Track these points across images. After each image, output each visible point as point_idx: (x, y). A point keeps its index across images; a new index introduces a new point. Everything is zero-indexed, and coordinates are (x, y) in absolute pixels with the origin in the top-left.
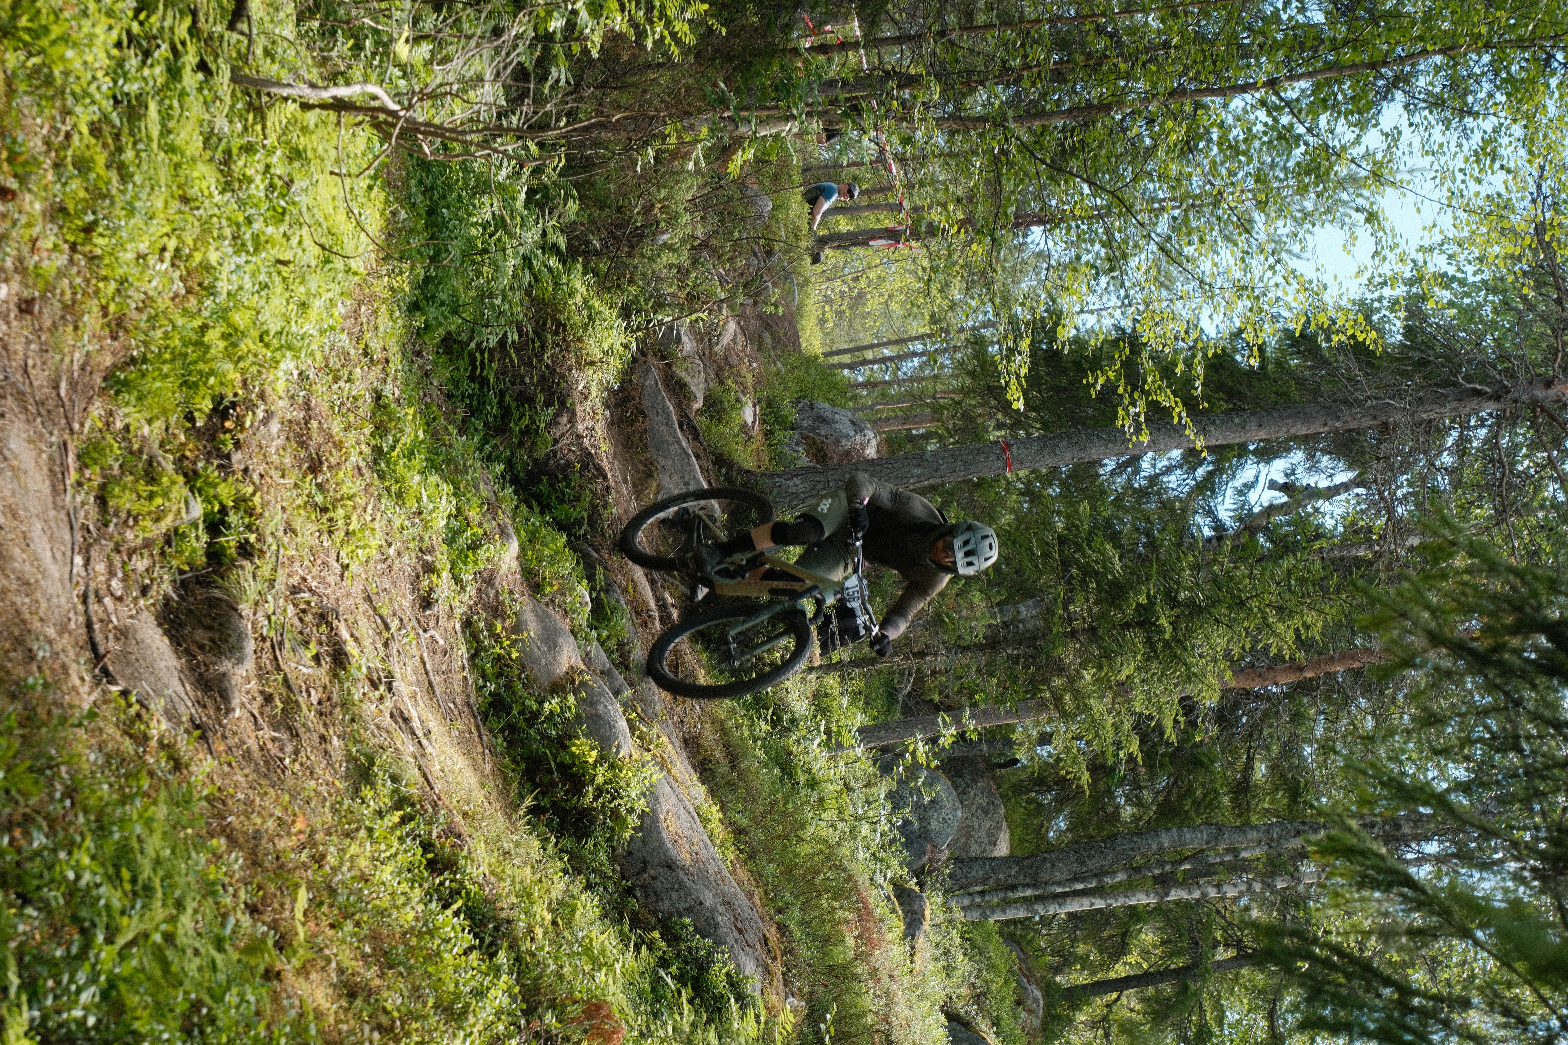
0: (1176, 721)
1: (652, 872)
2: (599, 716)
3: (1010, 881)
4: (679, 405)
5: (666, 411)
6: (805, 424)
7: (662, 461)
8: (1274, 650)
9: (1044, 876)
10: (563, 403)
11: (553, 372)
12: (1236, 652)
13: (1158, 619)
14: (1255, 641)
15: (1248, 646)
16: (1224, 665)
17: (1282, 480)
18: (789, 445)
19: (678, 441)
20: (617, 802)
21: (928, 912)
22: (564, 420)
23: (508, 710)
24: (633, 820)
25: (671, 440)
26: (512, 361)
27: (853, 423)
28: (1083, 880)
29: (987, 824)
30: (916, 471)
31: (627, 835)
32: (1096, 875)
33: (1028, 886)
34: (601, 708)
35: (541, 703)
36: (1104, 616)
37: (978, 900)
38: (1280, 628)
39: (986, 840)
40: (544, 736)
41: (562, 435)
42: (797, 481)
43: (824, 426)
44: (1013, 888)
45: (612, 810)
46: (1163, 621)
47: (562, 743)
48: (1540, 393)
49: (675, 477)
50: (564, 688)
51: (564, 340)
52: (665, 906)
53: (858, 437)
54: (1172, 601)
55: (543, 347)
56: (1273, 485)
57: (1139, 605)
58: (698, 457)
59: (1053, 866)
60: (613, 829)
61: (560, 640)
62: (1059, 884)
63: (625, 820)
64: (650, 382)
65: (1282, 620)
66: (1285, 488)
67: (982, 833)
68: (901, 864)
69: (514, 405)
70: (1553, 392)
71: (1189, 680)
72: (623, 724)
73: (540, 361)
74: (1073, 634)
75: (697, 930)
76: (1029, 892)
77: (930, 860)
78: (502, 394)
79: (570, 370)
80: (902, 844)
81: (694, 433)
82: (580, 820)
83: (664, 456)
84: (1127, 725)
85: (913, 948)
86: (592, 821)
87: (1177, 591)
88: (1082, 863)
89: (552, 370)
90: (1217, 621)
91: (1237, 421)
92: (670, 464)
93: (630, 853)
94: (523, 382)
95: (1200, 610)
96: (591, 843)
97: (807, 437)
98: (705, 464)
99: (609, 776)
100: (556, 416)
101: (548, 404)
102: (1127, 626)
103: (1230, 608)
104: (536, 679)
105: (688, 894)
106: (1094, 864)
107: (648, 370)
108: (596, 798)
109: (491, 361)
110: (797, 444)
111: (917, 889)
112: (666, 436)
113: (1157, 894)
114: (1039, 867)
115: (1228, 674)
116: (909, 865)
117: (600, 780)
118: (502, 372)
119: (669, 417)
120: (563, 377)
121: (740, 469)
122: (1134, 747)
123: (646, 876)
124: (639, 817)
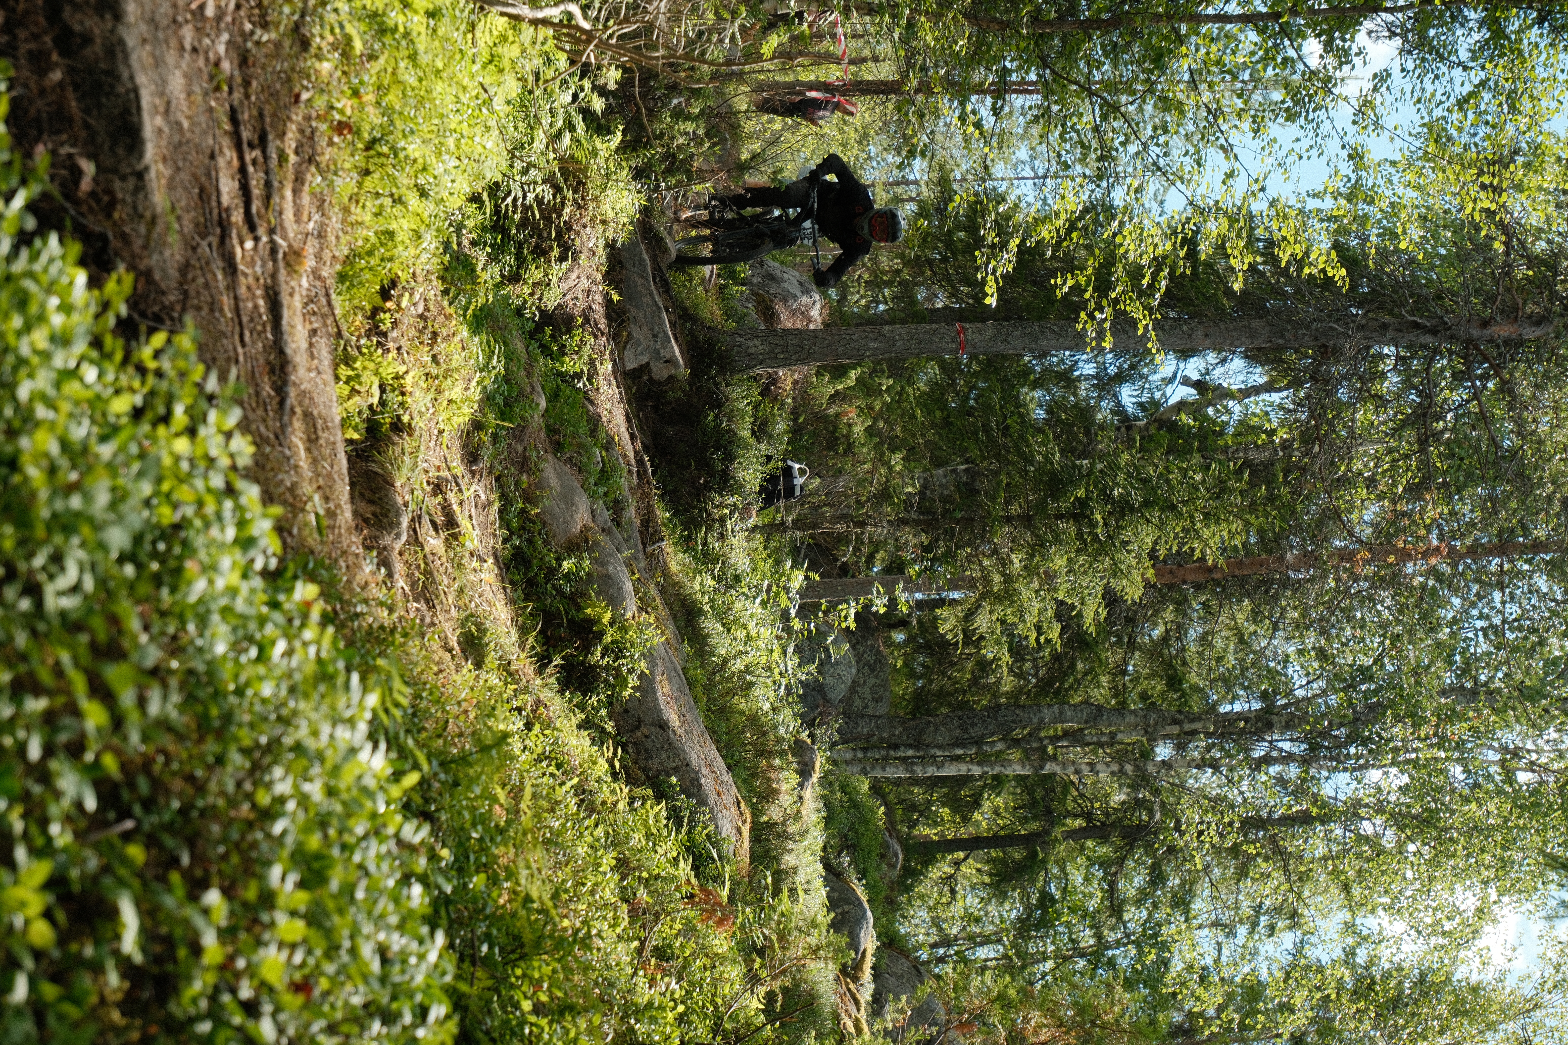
0: (1097, 613)
1: (645, 731)
2: (608, 576)
3: (893, 740)
4: (654, 259)
5: (642, 263)
6: (755, 280)
7: (634, 311)
8: (1197, 554)
9: (927, 739)
10: (574, 260)
11: (569, 229)
12: (1162, 552)
13: (1092, 513)
14: (1182, 544)
15: (1175, 548)
16: (1148, 563)
17: (1195, 376)
18: (739, 300)
19: (651, 294)
20: (621, 661)
21: (818, 764)
22: (574, 276)
23: (528, 564)
24: (633, 681)
25: (645, 292)
26: (533, 214)
27: (801, 284)
28: (963, 746)
29: (872, 681)
31: (626, 694)
32: (976, 743)
33: (910, 746)
34: (611, 569)
35: (559, 560)
36: (1041, 506)
37: (860, 755)
38: (1206, 534)
39: (869, 697)
40: (560, 592)
41: (570, 289)
42: (757, 342)
43: (773, 284)
44: (895, 747)
45: (614, 668)
46: (1098, 517)
47: (576, 600)
48: (1475, 333)
49: (645, 329)
50: (578, 547)
51: (583, 199)
52: (654, 764)
53: (804, 299)
54: (1108, 498)
55: (563, 204)
56: (1186, 381)
57: (1077, 498)
58: (667, 311)
59: (936, 729)
60: (614, 687)
61: (576, 499)
62: (940, 747)
63: (626, 680)
65: (1207, 526)
66: (1200, 385)
67: (866, 690)
68: (795, 715)
69: (530, 258)
70: (1487, 332)
71: (1114, 576)
72: (629, 586)
73: (560, 216)
74: (1009, 519)
75: (682, 791)
76: (910, 753)
77: (821, 714)
78: (520, 246)
79: (585, 226)
80: (799, 696)
81: (665, 287)
82: (586, 676)
83: (637, 307)
84: (1050, 613)
85: (801, 798)
86: (596, 677)
87: (1112, 490)
88: (965, 730)
89: (568, 227)
90: (1148, 521)
91: (1185, 328)
92: (641, 315)
93: (626, 711)
94: (540, 236)
95: (1132, 509)
96: (594, 698)
97: (756, 294)
98: (673, 318)
99: (618, 637)
100: (569, 270)
101: (562, 259)
102: (1060, 517)
103: (1162, 510)
104: (555, 535)
105: (676, 755)
106: (976, 732)
108: (602, 658)
109: (514, 212)
110: (747, 300)
111: (809, 741)
112: (640, 287)
113: (1032, 766)
114: (922, 730)
115: (1150, 573)
116: (802, 716)
117: (608, 639)
118: (524, 223)
119: (644, 269)
120: (578, 233)
121: (703, 325)
122: (1054, 633)
123: (639, 734)
124: (639, 678)
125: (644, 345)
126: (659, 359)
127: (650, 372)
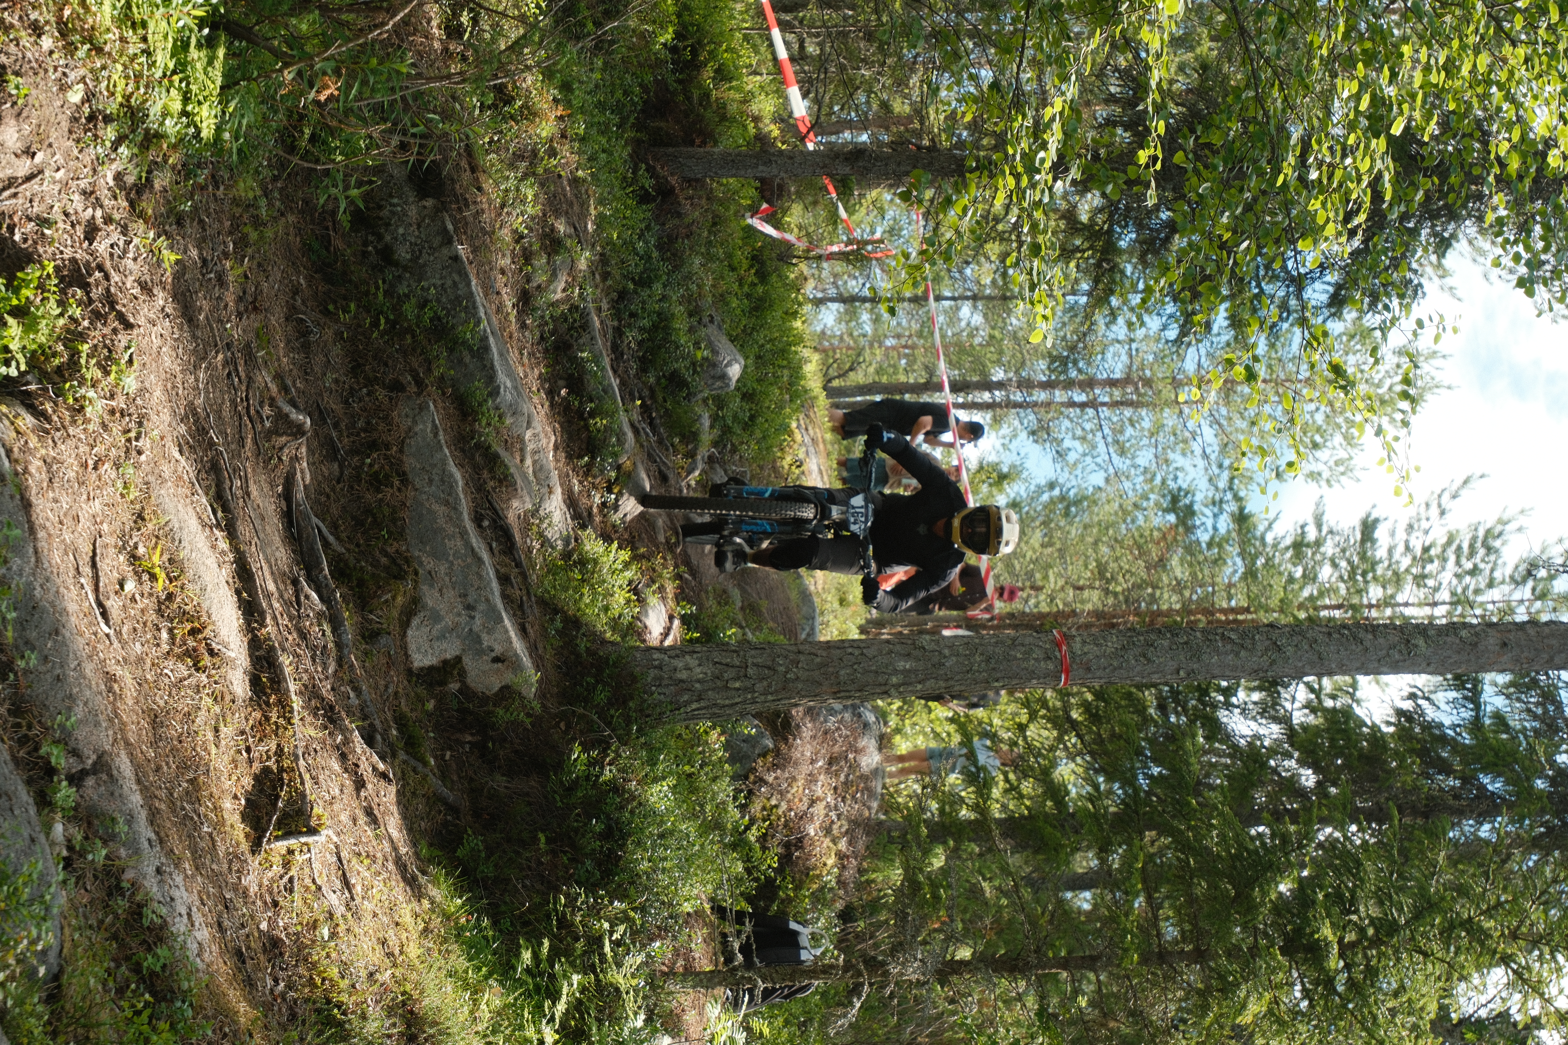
5: (447, 481)
7: (429, 563)
19: (464, 534)
25: (450, 529)
30: (902, 665)
49: (450, 594)
58: (504, 580)
64: (424, 427)
81: (504, 540)
83: (435, 555)
90: (1424, 952)
92: (443, 569)
107: (423, 408)
112: (441, 521)
125: (449, 621)
126: (480, 652)
127: (462, 674)
